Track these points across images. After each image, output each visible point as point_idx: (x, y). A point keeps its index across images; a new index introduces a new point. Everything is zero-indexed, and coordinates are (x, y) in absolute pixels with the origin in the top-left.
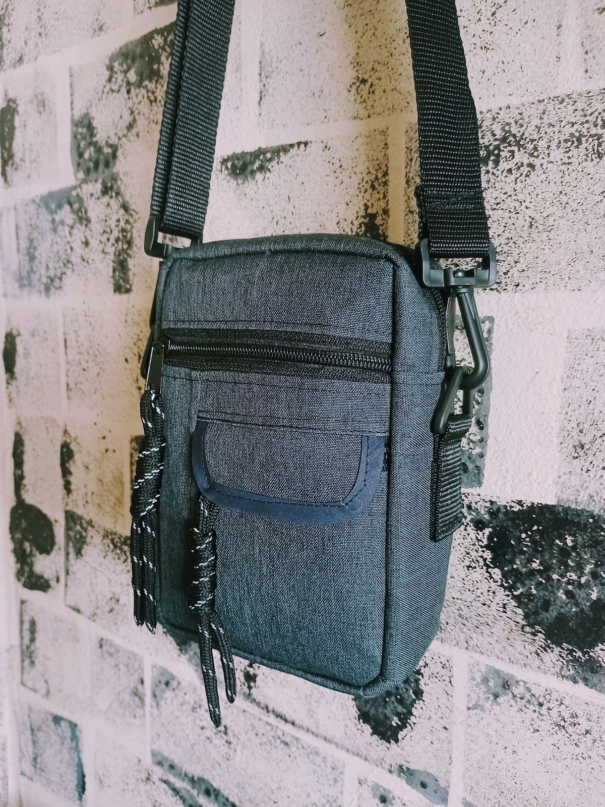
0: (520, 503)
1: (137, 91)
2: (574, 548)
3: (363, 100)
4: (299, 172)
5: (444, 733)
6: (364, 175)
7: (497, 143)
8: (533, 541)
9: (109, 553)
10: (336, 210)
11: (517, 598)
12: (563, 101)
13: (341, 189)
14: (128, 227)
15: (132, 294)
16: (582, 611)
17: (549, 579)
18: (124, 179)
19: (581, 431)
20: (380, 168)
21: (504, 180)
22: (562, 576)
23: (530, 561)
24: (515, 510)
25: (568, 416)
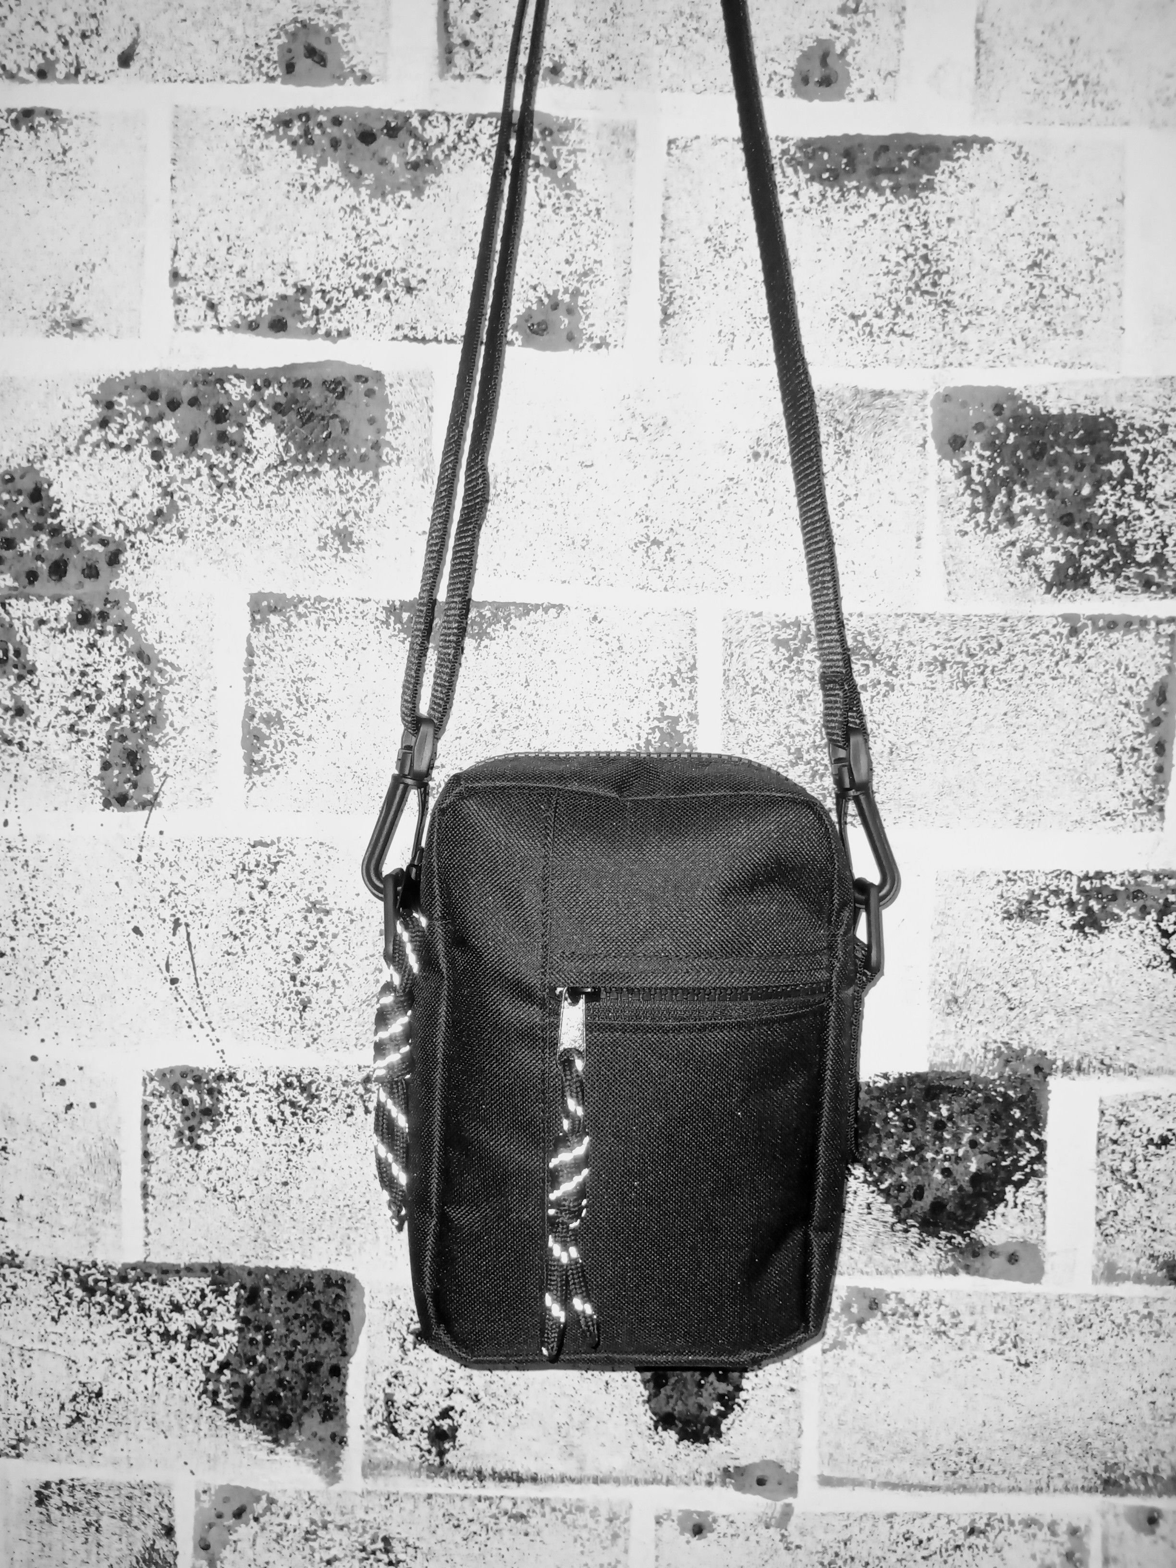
0: (885, 1076)
1: (182, 459)
2: (950, 1118)
3: (655, 566)
4: (546, 645)
5: (790, 1398)
6: (659, 664)
8: (905, 1121)
10: (611, 706)
11: (886, 1193)
12: (923, 620)
13: (621, 679)
14: (152, 691)
15: (156, 812)
16: (961, 1189)
17: (923, 1160)
18: (142, 606)
19: (954, 984)
20: (684, 659)
22: (937, 1153)
23: (899, 1143)
24: (880, 1085)
25: (940, 969)
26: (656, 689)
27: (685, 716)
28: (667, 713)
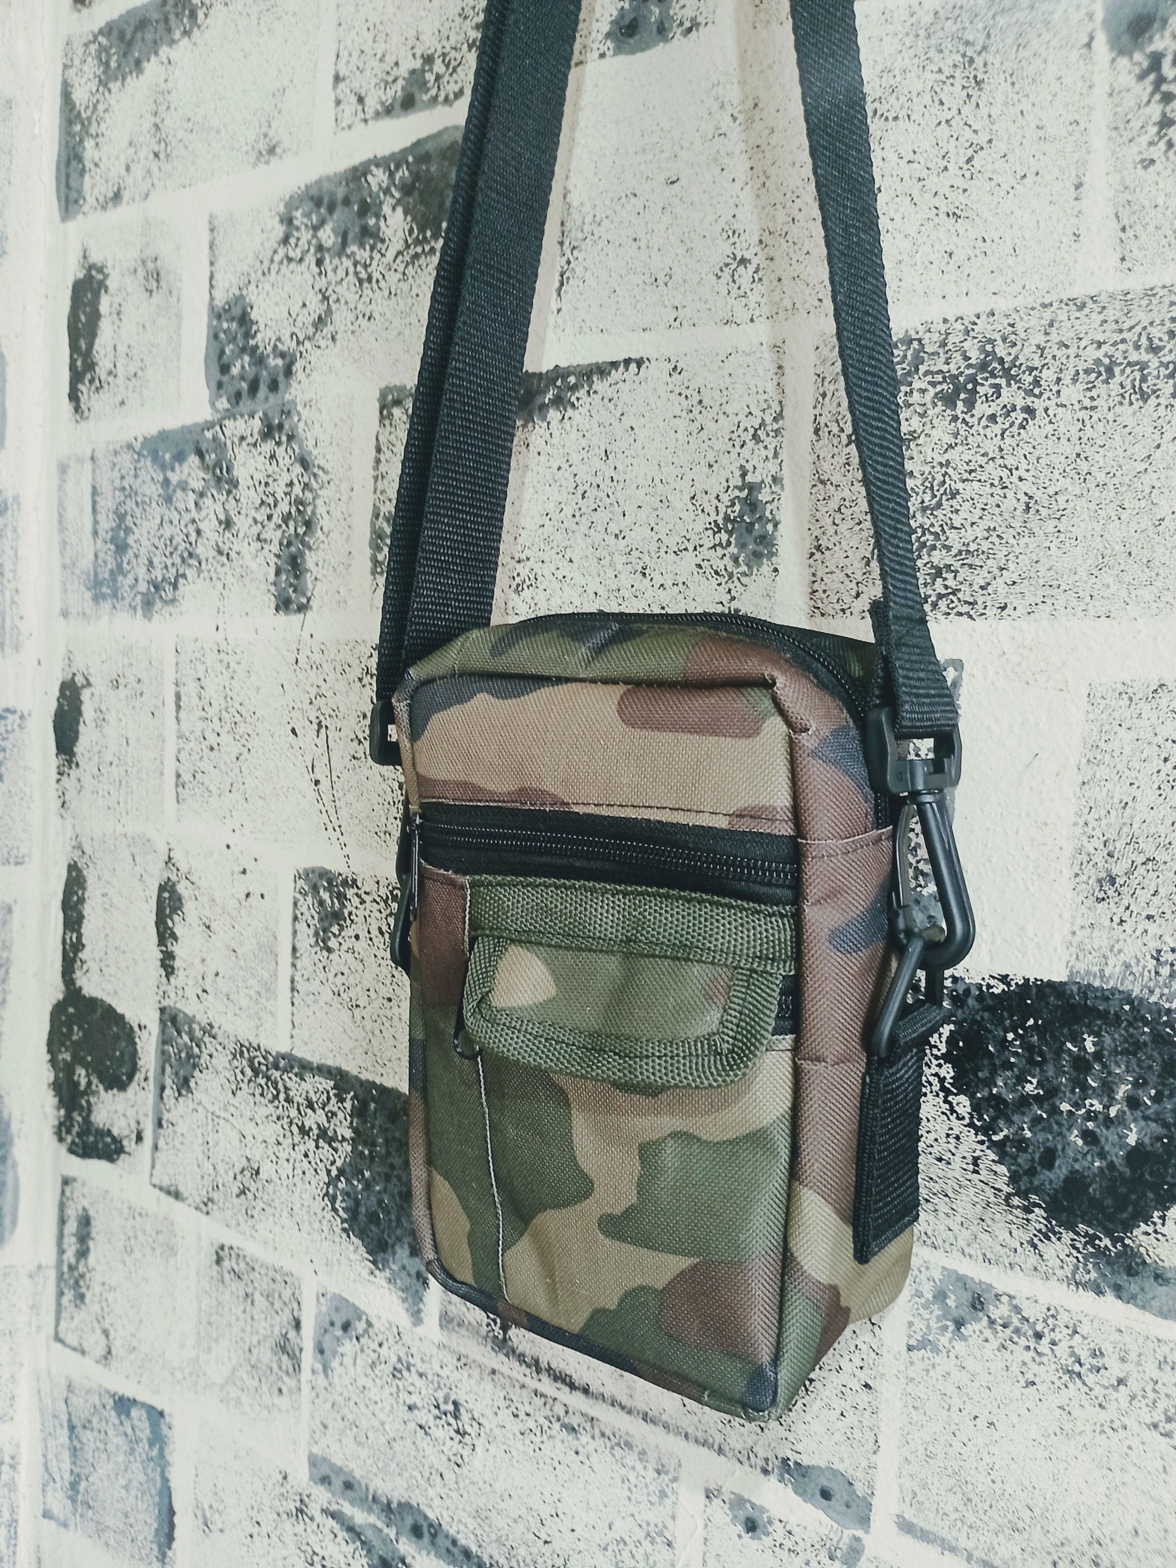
0: (1004, 979)
1: (336, 261)
2: (1098, 1056)
3: (741, 292)
4: (626, 409)
5: (864, 1397)
6: (741, 417)
7: (971, 371)
8: (1029, 1047)
9: (244, 1086)
10: (689, 476)
11: (999, 1147)
12: (1083, 306)
13: (700, 441)
14: (309, 496)
15: (309, 614)
16: (1111, 1166)
17: (1054, 1111)
18: (305, 413)
19: (1110, 855)
20: (769, 407)
21: (982, 432)
22: (1077, 1105)
23: (1021, 1080)
24: (996, 991)
25: (1089, 830)
26: (738, 449)
27: (769, 479)
28: (749, 478)
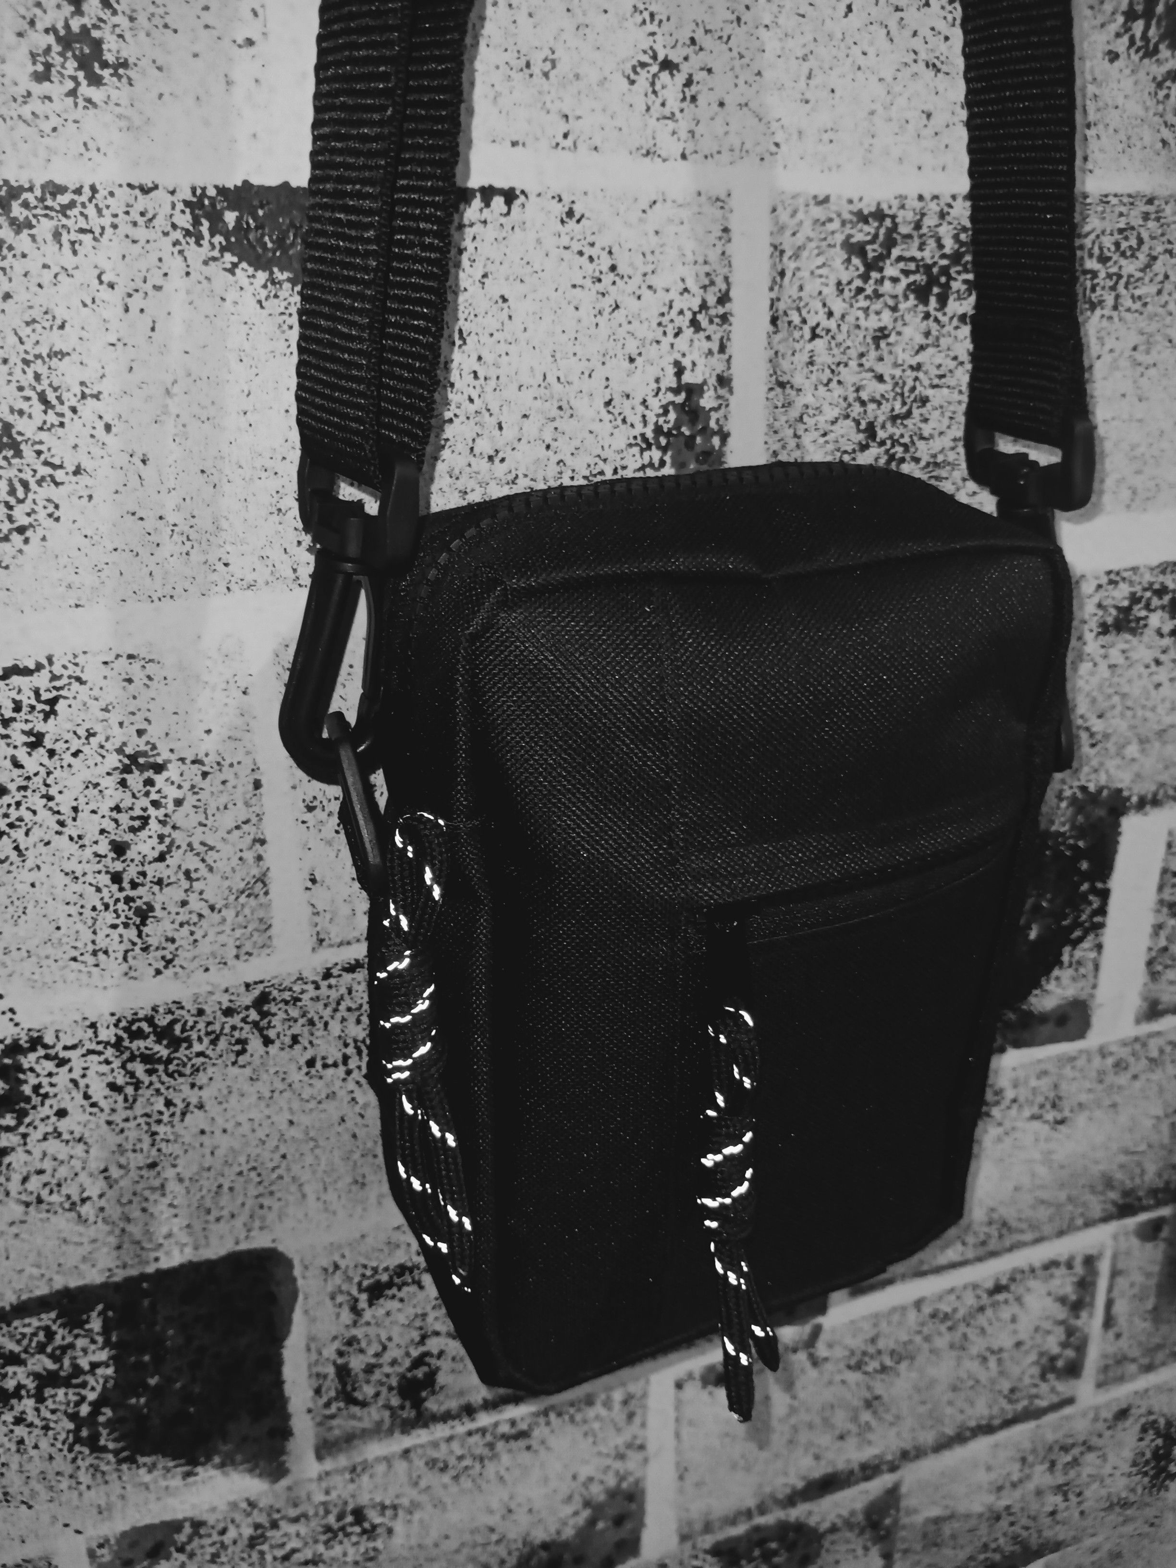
26: (670, 338)
27: (712, 381)
28: (687, 378)
